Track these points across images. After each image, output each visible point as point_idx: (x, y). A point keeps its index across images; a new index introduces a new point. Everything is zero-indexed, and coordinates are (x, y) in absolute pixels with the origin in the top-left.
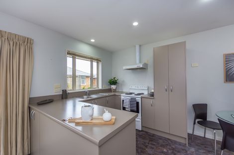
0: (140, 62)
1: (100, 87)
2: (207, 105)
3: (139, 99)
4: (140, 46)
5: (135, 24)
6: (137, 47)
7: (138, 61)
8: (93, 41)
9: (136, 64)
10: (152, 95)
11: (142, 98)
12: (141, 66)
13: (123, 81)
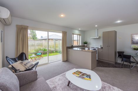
0: (97, 36)
1: (81, 45)
2: (124, 52)
3: (97, 49)
4: (97, 29)
5: (96, 26)
6: (96, 30)
7: (96, 36)
8: (80, 29)
9: (95, 37)
10: (102, 48)
11: (98, 49)
12: (98, 38)
13: (90, 43)
